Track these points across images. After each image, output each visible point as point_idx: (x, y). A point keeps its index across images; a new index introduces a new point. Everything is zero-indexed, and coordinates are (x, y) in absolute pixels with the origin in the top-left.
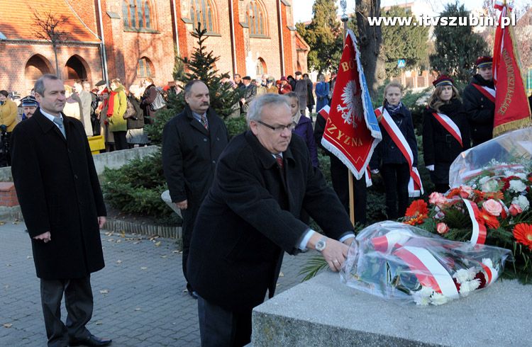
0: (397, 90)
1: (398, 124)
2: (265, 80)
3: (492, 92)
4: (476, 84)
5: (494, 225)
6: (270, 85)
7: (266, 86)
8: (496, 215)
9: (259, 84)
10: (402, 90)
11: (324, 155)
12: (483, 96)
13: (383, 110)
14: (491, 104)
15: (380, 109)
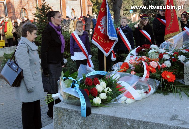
0: (125, 20)
1: (125, 34)
2: (73, 18)
3: (164, 21)
4: (158, 18)
5: (154, 71)
6: (75, 20)
7: (74, 20)
8: (155, 67)
9: (71, 19)
10: (127, 20)
11: (95, 48)
12: (161, 23)
13: (120, 28)
14: (164, 26)
15: (119, 28)
